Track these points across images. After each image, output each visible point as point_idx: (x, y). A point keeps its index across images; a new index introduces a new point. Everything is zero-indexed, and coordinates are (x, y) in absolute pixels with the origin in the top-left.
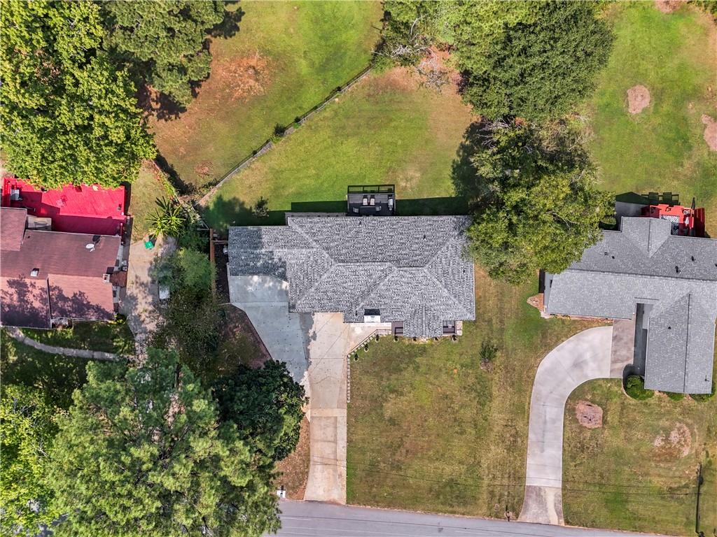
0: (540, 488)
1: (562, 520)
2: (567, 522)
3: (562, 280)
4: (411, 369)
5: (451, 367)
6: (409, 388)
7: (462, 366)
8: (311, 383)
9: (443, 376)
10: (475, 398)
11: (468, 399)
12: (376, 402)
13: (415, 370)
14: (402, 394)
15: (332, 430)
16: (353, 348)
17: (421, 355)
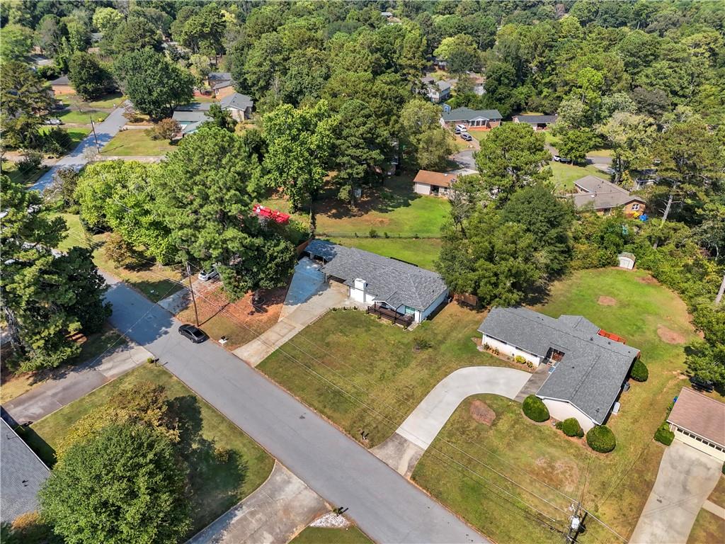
0: (406, 440)
1: (410, 474)
2: (413, 478)
3: (497, 313)
4: (363, 329)
5: (392, 339)
6: (354, 335)
7: (399, 342)
8: (298, 308)
9: (382, 341)
10: (395, 361)
11: (389, 359)
12: (327, 332)
13: (366, 331)
14: (347, 336)
15: (287, 330)
16: (337, 307)
17: (376, 327)
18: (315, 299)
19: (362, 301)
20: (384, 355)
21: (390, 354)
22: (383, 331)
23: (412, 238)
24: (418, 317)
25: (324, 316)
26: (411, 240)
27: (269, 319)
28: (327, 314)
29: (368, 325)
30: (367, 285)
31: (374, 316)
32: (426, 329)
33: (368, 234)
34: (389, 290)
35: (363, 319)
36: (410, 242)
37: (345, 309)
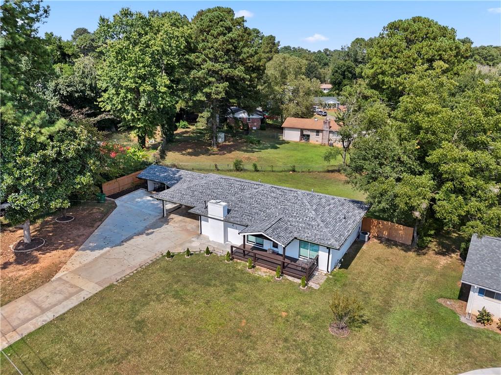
4: (221, 289)
5: (282, 307)
6: (201, 302)
7: (298, 314)
8: (101, 256)
9: (261, 312)
10: (295, 361)
11: (281, 357)
12: (146, 297)
13: (228, 292)
14: (187, 304)
15: (59, 297)
16: (175, 251)
17: (248, 282)
18: (138, 240)
19: (222, 241)
20: (269, 347)
21: (281, 344)
22: (261, 290)
23: (289, 171)
24: (325, 261)
25: (147, 268)
26: (287, 173)
27: (36, 275)
28: (154, 263)
29: (231, 280)
30: (229, 211)
31: (242, 264)
32: (345, 285)
33: (232, 167)
34: (269, 216)
35: (222, 270)
36: (286, 175)
37: (188, 252)
